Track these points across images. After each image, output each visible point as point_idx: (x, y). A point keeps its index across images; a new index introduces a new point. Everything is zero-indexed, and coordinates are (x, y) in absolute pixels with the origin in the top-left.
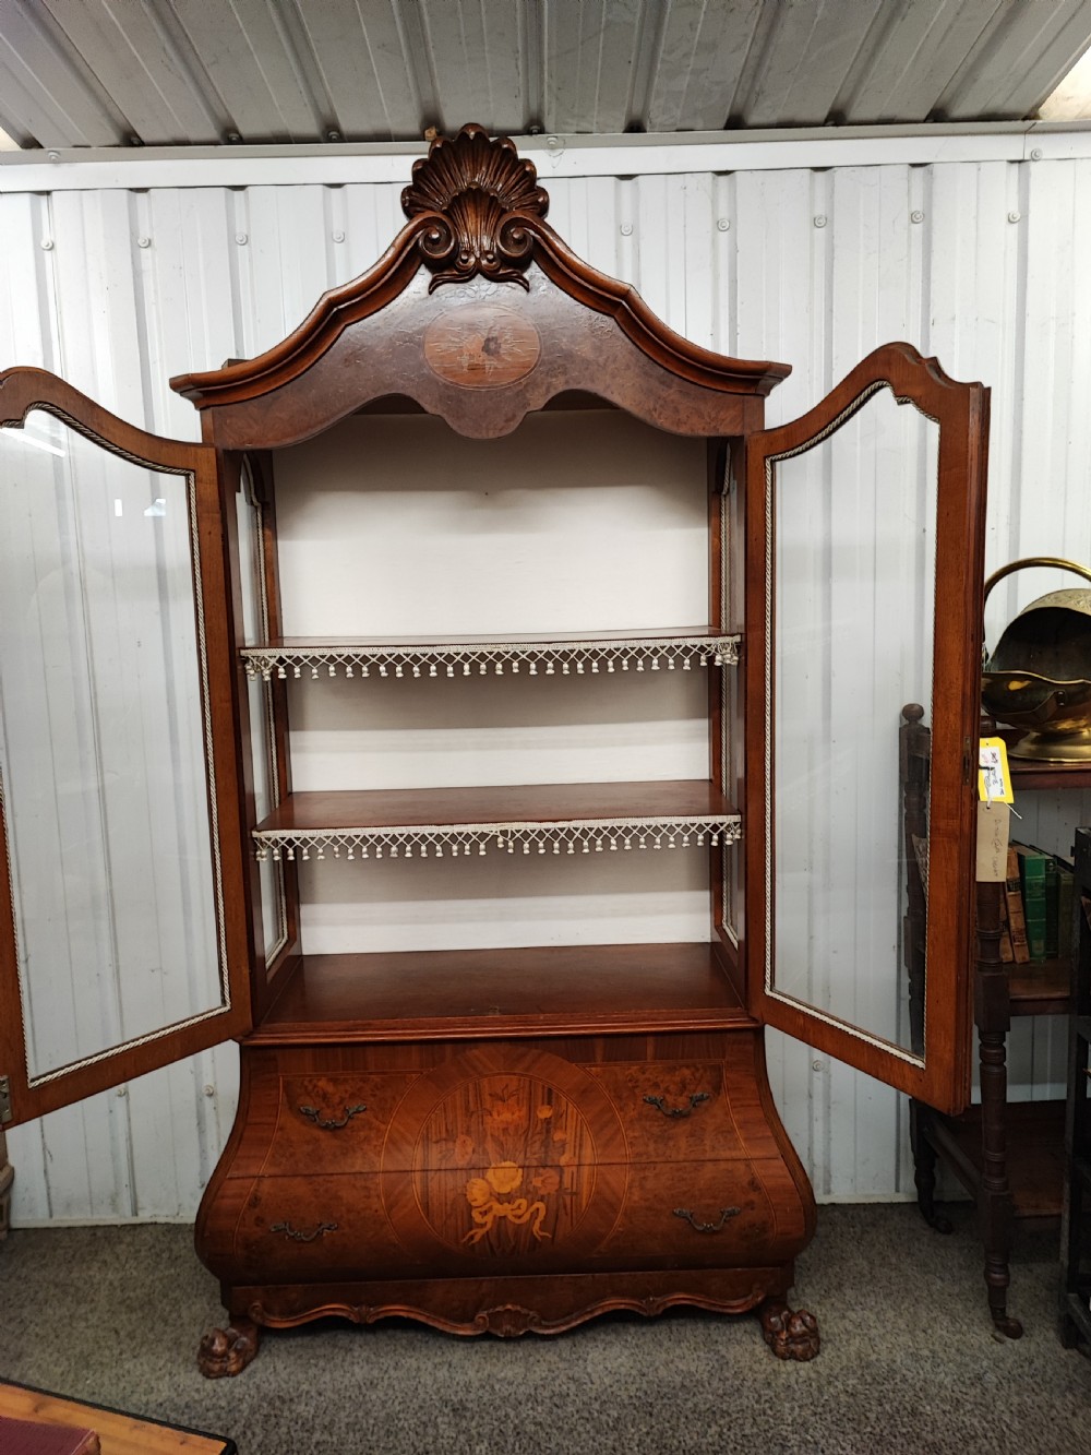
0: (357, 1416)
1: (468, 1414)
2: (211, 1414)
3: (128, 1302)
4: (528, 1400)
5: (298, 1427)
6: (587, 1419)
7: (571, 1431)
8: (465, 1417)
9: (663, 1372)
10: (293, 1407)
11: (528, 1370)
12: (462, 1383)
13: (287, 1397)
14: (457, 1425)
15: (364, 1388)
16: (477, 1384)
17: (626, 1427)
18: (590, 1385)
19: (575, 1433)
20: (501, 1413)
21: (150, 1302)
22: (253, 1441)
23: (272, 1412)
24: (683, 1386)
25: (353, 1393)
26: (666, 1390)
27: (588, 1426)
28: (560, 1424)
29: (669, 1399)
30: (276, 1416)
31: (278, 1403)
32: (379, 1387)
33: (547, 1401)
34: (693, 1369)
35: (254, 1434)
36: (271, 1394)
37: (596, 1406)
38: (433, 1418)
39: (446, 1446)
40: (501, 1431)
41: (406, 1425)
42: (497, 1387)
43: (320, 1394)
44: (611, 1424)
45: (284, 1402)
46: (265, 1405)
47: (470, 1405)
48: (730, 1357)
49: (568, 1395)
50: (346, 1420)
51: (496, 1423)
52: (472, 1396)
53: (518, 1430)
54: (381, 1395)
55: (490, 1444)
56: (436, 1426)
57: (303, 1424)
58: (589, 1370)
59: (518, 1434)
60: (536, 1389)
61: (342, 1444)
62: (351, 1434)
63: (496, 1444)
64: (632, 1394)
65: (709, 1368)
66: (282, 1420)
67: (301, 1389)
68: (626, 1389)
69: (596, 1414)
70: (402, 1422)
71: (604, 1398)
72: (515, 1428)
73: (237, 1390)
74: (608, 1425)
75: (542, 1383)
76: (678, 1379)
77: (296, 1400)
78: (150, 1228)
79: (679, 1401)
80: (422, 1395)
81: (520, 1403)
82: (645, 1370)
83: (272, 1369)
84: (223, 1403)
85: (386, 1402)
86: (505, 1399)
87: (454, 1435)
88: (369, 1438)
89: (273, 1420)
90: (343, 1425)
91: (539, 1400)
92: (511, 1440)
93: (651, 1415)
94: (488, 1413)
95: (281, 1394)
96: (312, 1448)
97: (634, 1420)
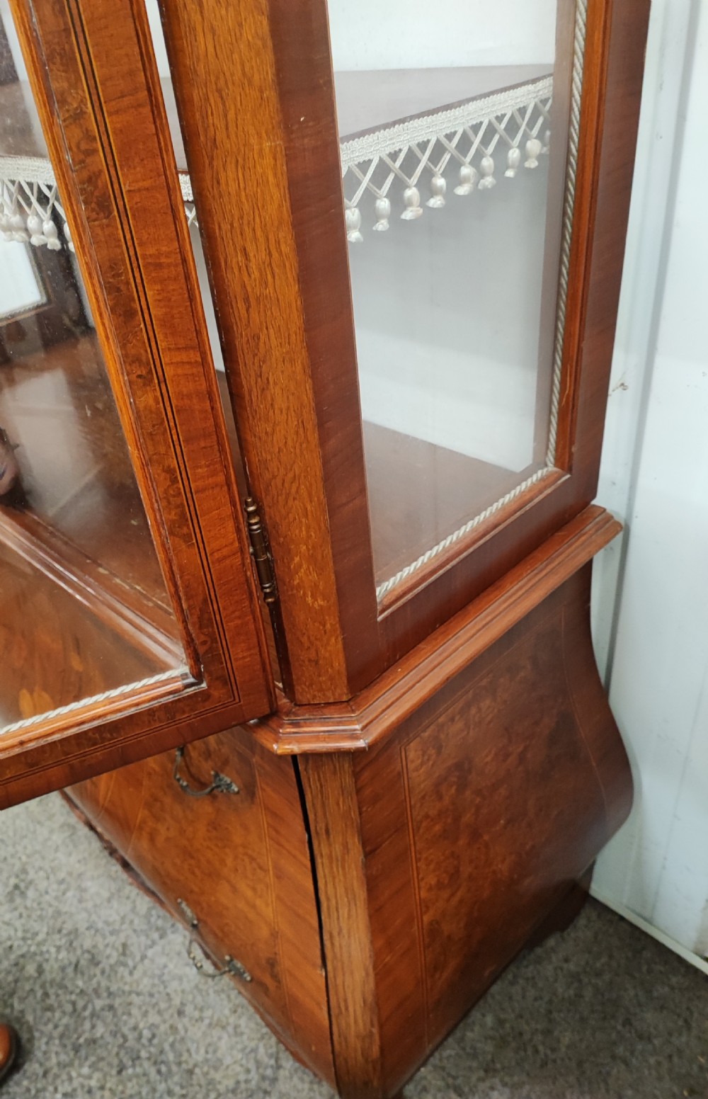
1: (18, 900)
4: (69, 934)
6: (75, 1010)
7: (50, 1008)
9: (196, 1032)
11: (109, 900)
16: (62, 875)
17: (86, 1058)
18: (126, 973)
19: (49, 1014)
24: (190, 1072)
26: (171, 1057)
27: (65, 1020)
28: (51, 991)
29: (159, 1072)
34: (228, 1061)
37: (99, 1004)
40: (11, 947)
42: (69, 894)
44: (82, 1040)
47: (31, 893)
48: (283, 1086)
49: (97, 964)
52: (43, 885)
53: (21, 961)
58: (150, 953)
59: (16, 964)
60: (88, 929)
64: (141, 1025)
65: (242, 1077)
68: (145, 1014)
69: (87, 1013)
71: (117, 1002)
72: (23, 956)
74: (78, 1038)
75: (100, 925)
76: (199, 1057)
79: (162, 1087)
80: (19, 848)
82: (189, 1009)
91: (75, 944)
93: (120, 1072)
94: (29, 916)
97: (102, 1059)
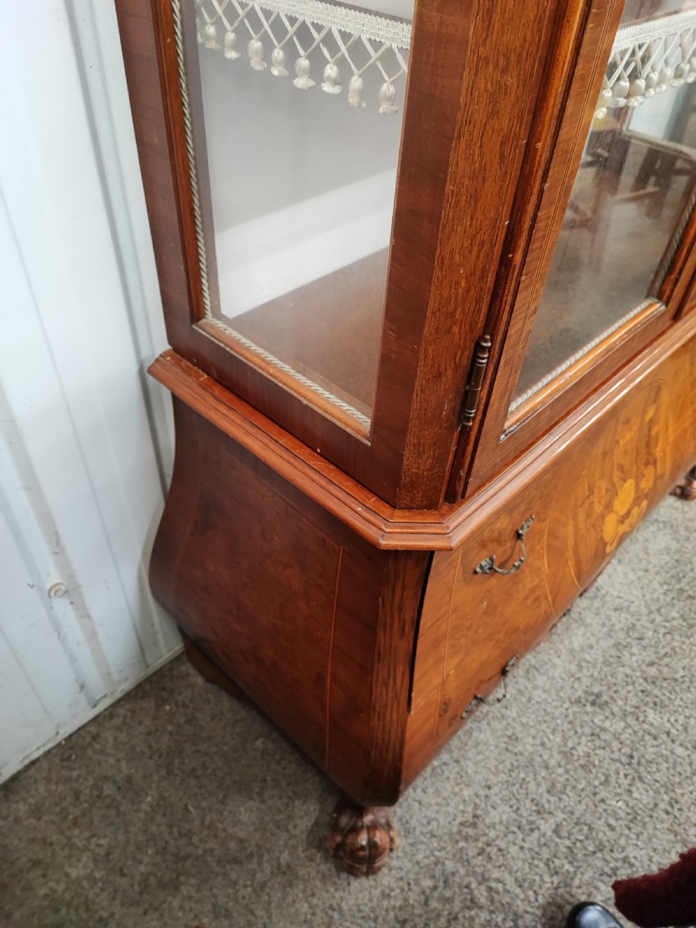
0: (544, 778)
2: (434, 904)
3: (152, 880)
5: (520, 836)
8: (606, 702)
10: (488, 821)
12: (566, 678)
13: (469, 817)
14: (613, 714)
15: (510, 747)
20: (621, 677)
21: (179, 858)
22: (508, 887)
23: (480, 845)
25: (509, 760)
30: (488, 845)
31: (471, 832)
32: (518, 735)
33: (629, 640)
35: (498, 881)
36: (455, 829)
38: (591, 724)
39: (633, 738)
41: (586, 749)
43: (489, 788)
45: (474, 825)
46: (462, 844)
50: (543, 788)
51: (630, 688)
54: (530, 740)
55: (652, 708)
56: (603, 729)
57: (519, 828)
61: (572, 813)
62: (565, 798)
63: (655, 704)
66: (498, 842)
67: (467, 799)
70: (579, 749)
73: (420, 857)
77: (479, 812)
78: (32, 771)
81: (619, 657)
83: (416, 805)
84: (427, 883)
85: (543, 744)
86: (606, 663)
87: (623, 724)
88: (580, 787)
89: (493, 851)
90: (546, 795)
92: (656, 692)
95: (459, 820)
96: (558, 840)
